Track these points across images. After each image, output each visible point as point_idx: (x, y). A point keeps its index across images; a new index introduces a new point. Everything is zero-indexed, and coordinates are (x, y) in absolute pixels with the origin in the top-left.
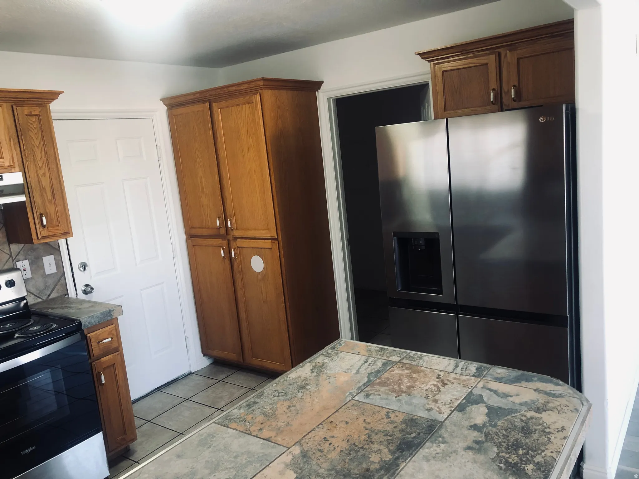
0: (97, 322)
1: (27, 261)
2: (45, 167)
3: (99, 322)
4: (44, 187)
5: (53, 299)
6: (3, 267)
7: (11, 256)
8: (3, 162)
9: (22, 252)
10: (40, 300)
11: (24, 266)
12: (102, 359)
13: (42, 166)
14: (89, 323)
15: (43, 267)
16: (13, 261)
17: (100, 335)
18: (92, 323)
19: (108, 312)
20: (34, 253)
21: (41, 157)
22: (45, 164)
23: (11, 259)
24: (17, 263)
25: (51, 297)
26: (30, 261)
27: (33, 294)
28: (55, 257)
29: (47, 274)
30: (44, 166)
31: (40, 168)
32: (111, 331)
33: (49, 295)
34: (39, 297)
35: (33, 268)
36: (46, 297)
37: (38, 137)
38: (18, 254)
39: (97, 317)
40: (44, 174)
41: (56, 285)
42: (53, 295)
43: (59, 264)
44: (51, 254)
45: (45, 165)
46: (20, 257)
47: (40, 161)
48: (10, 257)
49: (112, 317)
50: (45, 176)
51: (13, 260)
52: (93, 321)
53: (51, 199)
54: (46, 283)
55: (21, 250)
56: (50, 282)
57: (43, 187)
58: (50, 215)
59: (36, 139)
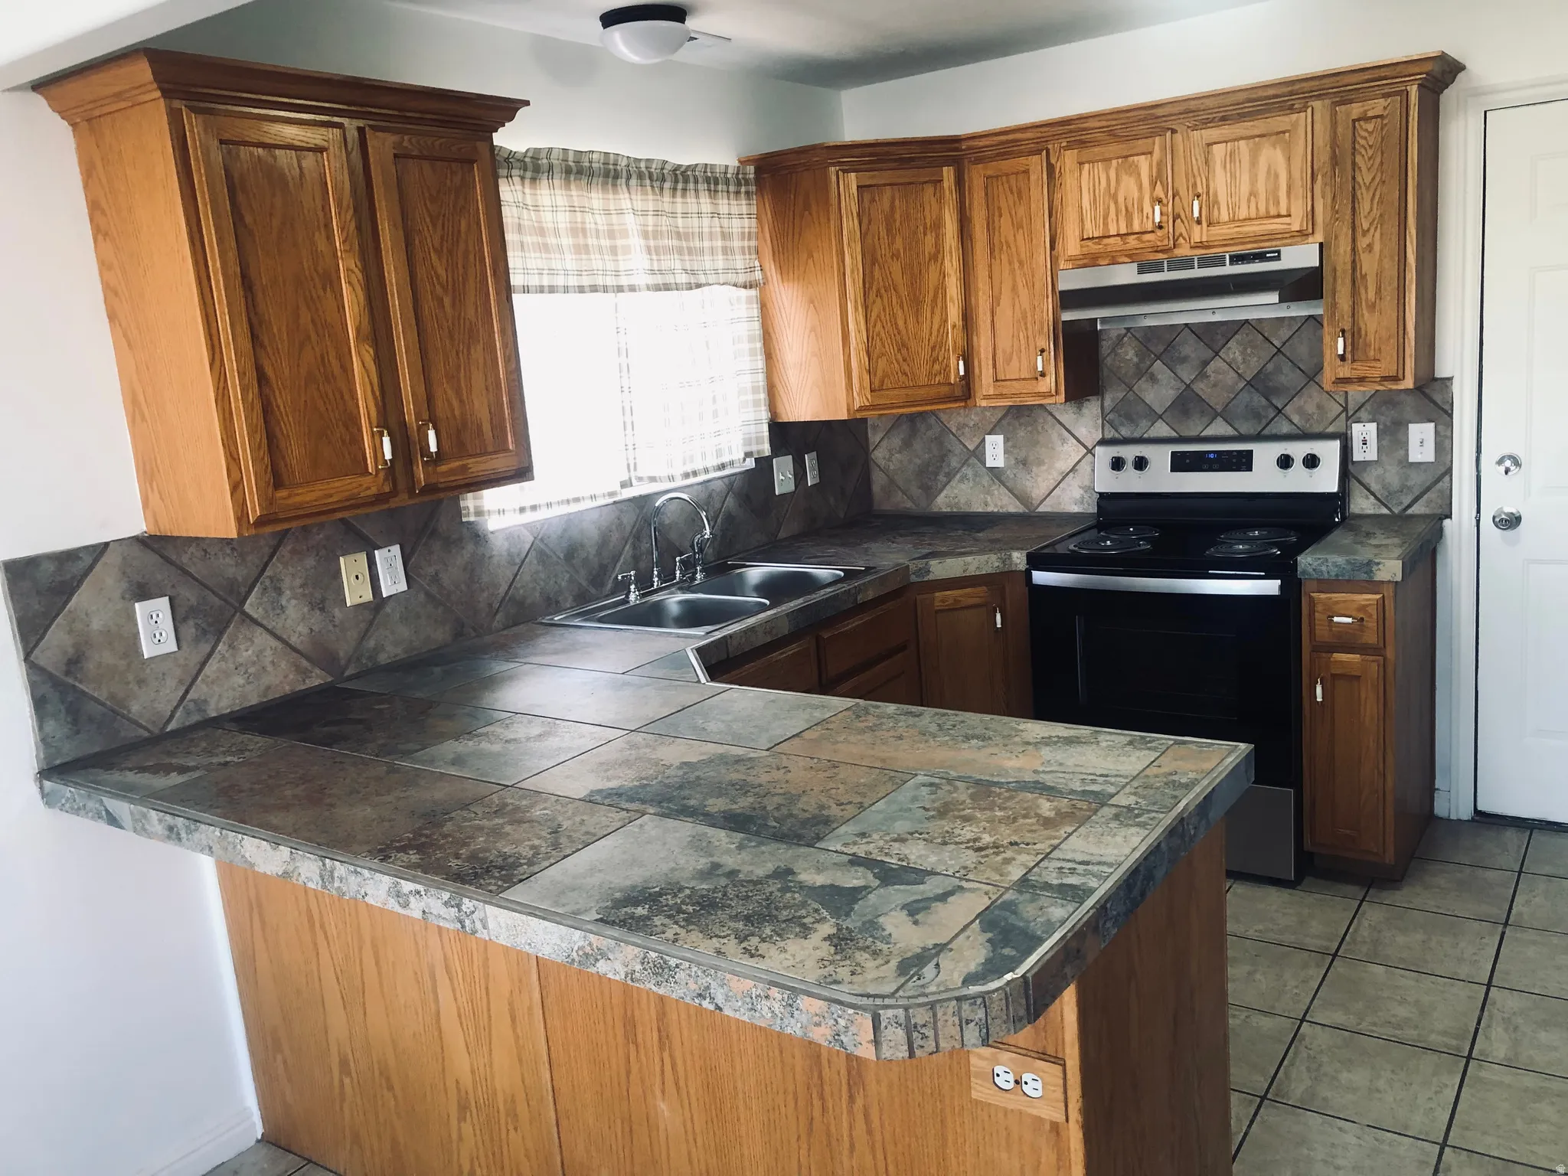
0: (1333, 574)
1: (1374, 425)
2: (1375, 231)
3: (1337, 575)
4: (1363, 273)
5: (1412, 516)
6: (1326, 428)
7: (1345, 409)
8: (1289, 224)
9: (1368, 406)
10: (1385, 511)
11: (1364, 435)
12: (1335, 655)
13: (1368, 230)
14: (1314, 570)
15: (1404, 445)
16: (1347, 421)
17: (1337, 602)
18: (1321, 572)
19: (1365, 562)
20: (1393, 412)
21: (1371, 210)
22: (1374, 226)
23: (1344, 414)
24: (1354, 425)
25: (1409, 511)
26: (1381, 427)
27: (1373, 494)
28: (1440, 428)
29: (1411, 460)
30: (1372, 230)
31: (1365, 233)
32: (1367, 606)
33: (1409, 506)
34: (1386, 506)
35: (1384, 443)
36: (1400, 508)
37: (1372, 165)
38: (1359, 408)
39: (1337, 566)
40: (1370, 247)
41: (1428, 489)
42: (1417, 509)
43: (1444, 445)
44: (1430, 421)
45: (1377, 227)
46: (1363, 414)
47: (1365, 217)
48: (1342, 412)
49: (1371, 577)
50: (1370, 252)
51: (1348, 418)
52: (1324, 568)
53: (1373, 300)
54: (1407, 480)
55: (1369, 400)
56: (1417, 480)
57: (1361, 273)
58: (1366, 335)
59: (1369, 170)
